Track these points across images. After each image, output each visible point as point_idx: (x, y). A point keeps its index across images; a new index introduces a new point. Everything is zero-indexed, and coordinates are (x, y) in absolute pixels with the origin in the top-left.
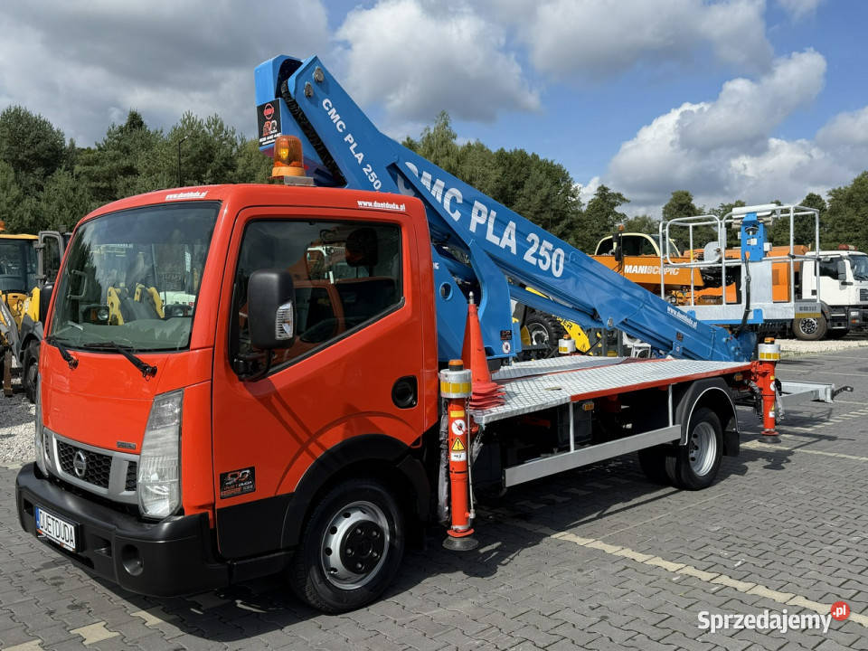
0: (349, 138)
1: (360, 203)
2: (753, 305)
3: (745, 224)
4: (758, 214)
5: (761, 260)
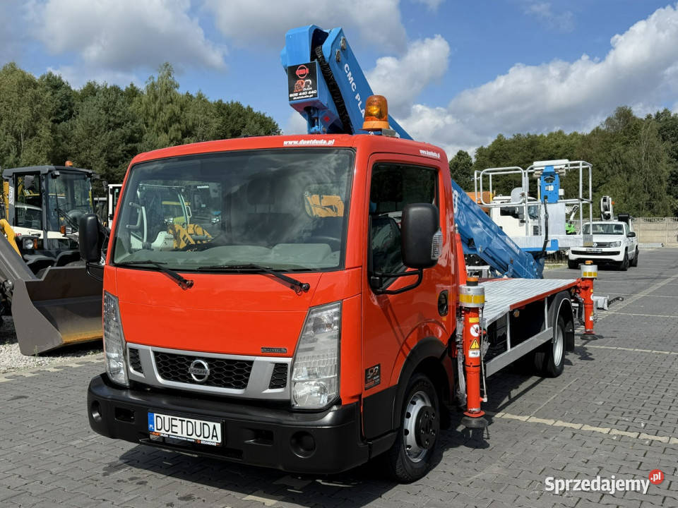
0: (358, 97)
1: (420, 151)
2: (551, 237)
3: (545, 174)
4: (555, 167)
5: (557, 202)
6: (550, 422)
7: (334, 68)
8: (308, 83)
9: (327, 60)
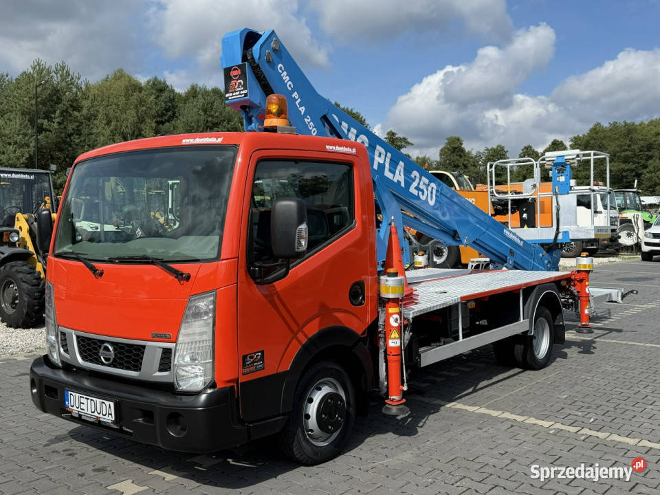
0: (295, 95)
1: (327, 147)
2: (562, 228)
3: (556, 165)
4: (566, 158)
5: (568, 193)
6: (495, 413)
7: (265, 68)
8: (240, 83)
9: (257, 61)
